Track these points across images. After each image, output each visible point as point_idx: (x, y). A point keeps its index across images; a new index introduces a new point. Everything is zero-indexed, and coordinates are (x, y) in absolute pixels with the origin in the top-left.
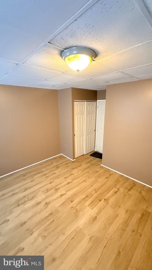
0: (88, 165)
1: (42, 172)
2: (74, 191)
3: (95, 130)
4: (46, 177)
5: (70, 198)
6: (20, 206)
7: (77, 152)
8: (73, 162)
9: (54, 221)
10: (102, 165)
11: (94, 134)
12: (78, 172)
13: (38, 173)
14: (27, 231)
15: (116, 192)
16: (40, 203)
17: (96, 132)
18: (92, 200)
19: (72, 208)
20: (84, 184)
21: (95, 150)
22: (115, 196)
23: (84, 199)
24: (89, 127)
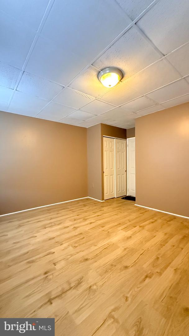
0: (120, 204)
1: (68, 208)
2: (104, 221)
3: (126, 171)
4: (72, 212)
5: (100, 225)
6: (47, 229)
7: (106, 193)
8: (102, 202)
9: (84, 238)
10: (135, 205)
11: (125, 175)
12: (108, 209)
13: (64, 209)
14: (56, 243)
15: (152, 222)
16: (68, 227)
17: (127, 173)
18: (126, 226)
19: (103, 230)
20: (116, 217)
21: (128, 195)
22: (152, 225)
23: (116, 225)
24: (119, 166)
